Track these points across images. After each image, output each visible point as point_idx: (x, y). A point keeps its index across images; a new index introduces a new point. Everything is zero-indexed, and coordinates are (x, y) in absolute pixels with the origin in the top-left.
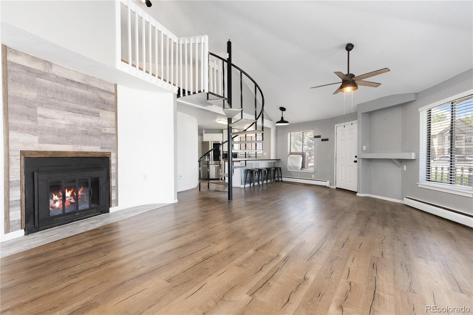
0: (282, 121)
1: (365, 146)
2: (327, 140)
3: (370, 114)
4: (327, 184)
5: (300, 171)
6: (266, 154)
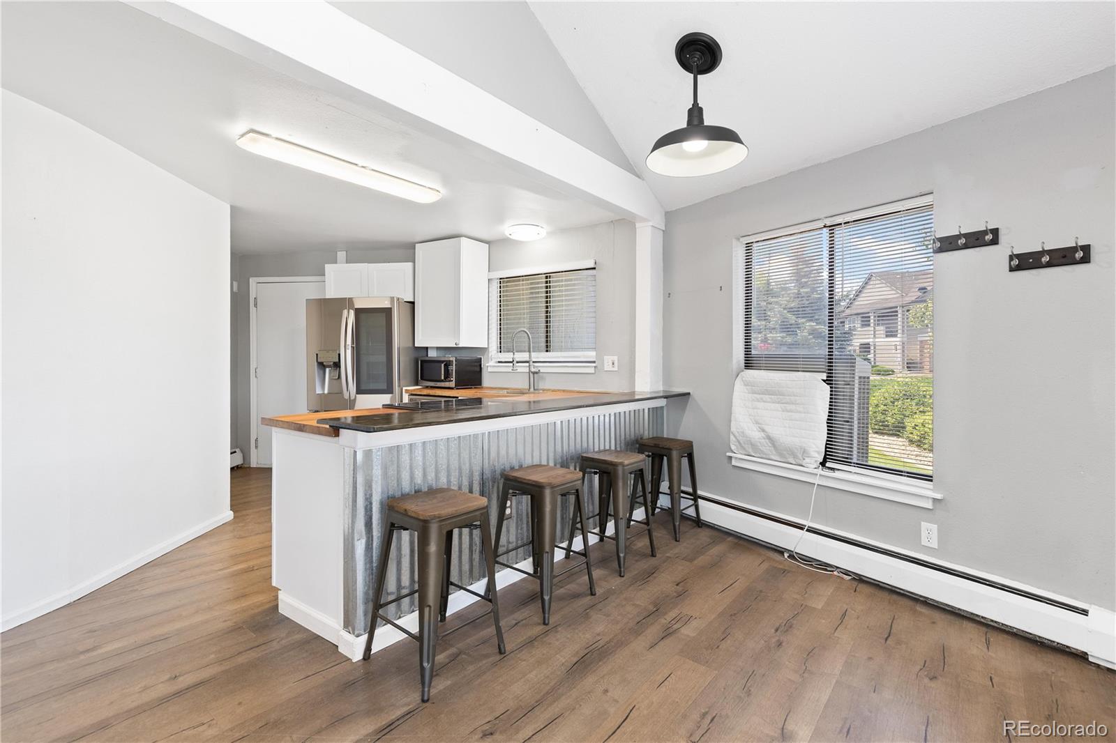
2: (1070, 256)
6: (613, 364)
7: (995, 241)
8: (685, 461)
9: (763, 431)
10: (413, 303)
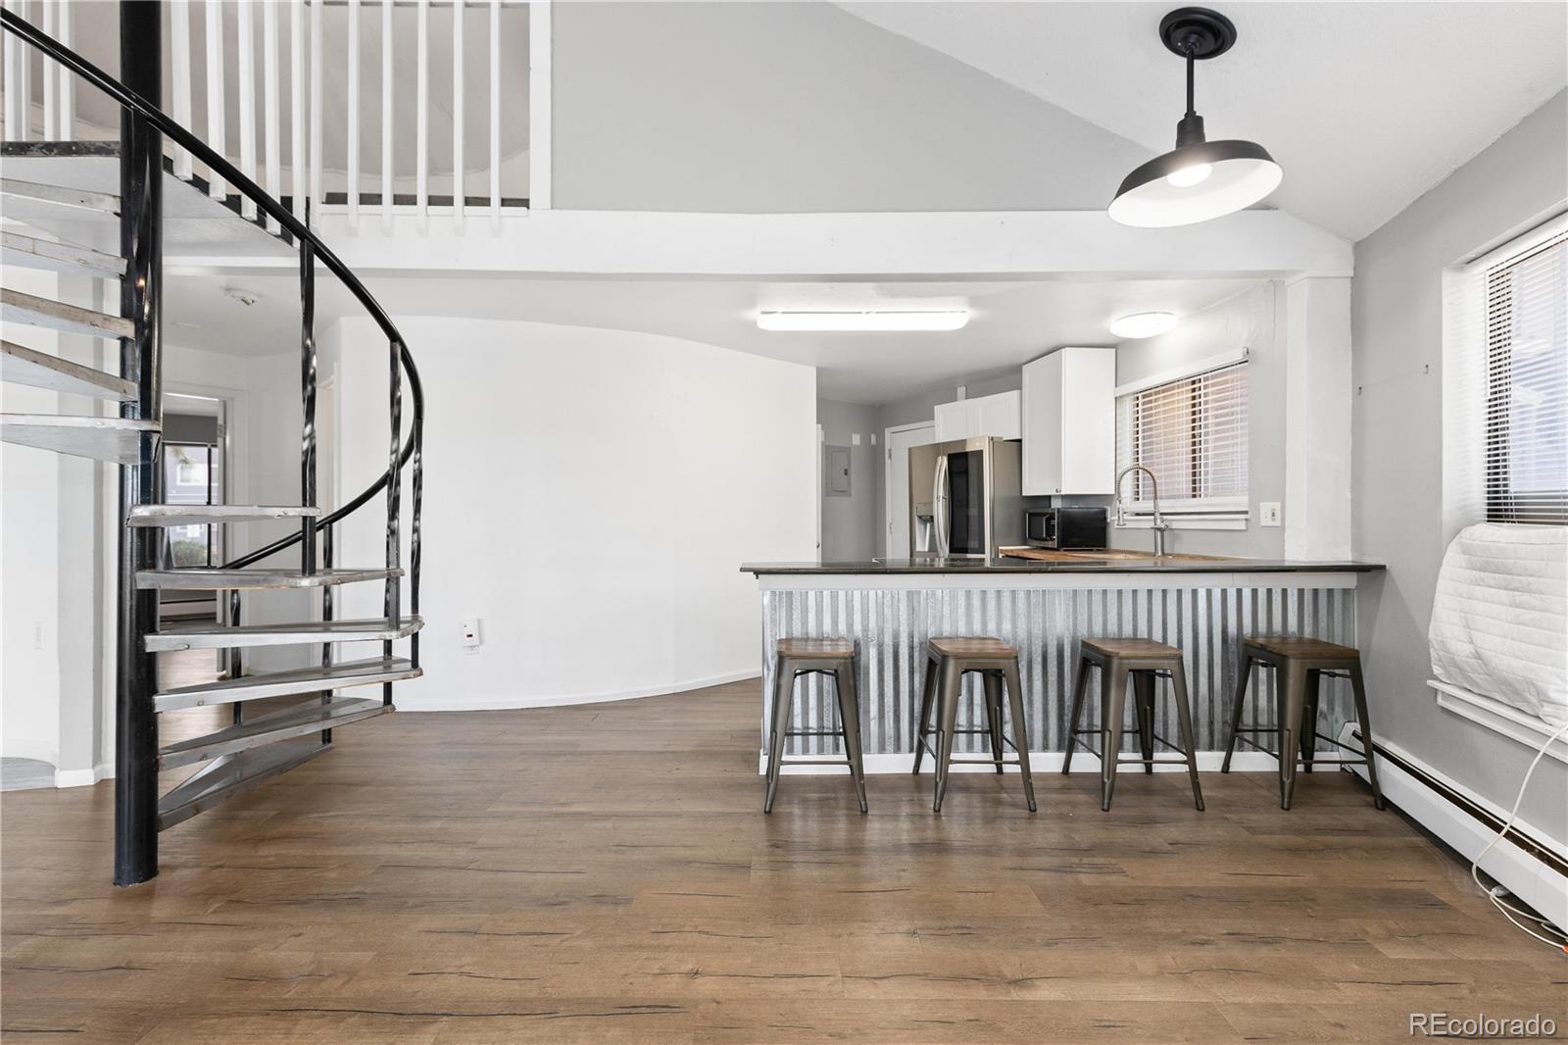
6: (1273, 515)
9: (1472, 639)
10: (1020, 441)
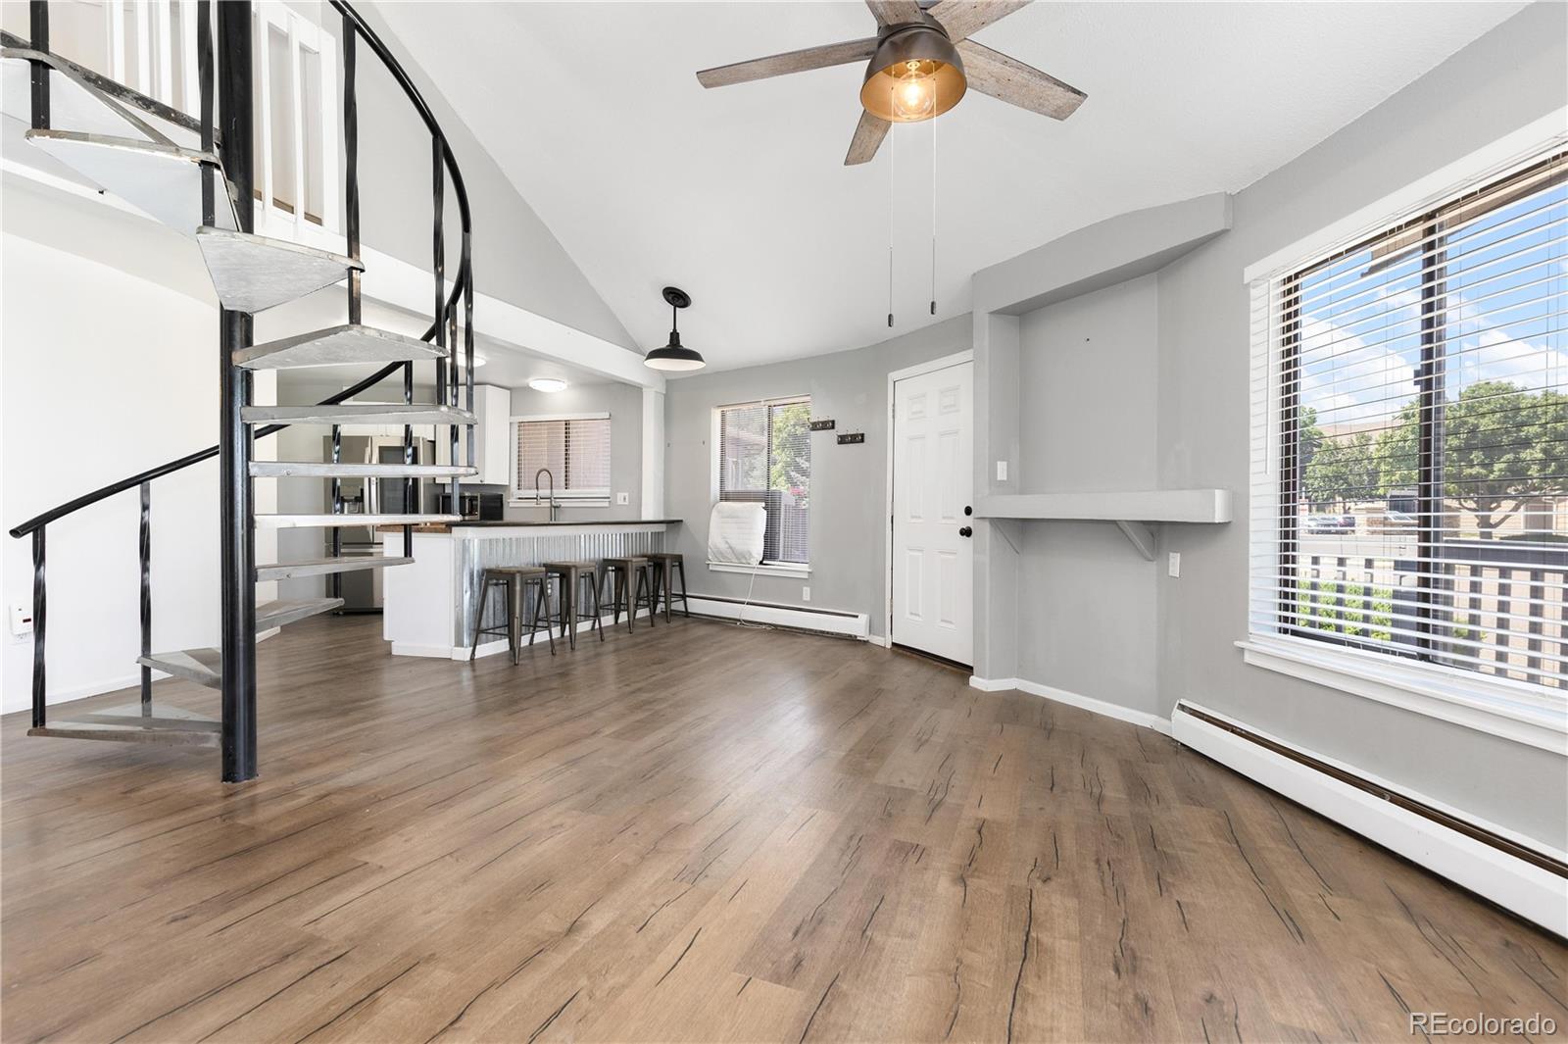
0: (674, 349)
1: (1005, 463)
2: (857, 439)
3: (1024, 314)
4: (857, 627)
5: (754, 572)
6: (625, 501)
7: (833, 427)
8: (676, 570)
9: (727, 542)
10: (434, 442)
